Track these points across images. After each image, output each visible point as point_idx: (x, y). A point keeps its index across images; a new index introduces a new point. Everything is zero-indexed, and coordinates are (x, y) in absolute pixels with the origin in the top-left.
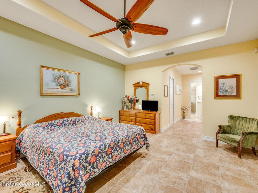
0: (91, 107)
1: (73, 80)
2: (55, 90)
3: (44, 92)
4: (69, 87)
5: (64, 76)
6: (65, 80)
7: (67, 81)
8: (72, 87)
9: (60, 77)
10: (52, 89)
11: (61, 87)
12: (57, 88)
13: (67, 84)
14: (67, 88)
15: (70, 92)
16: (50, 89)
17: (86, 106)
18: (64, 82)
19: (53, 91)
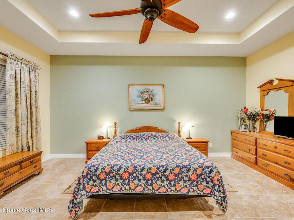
0: (179, 123)
1: (157, 94)
2: (140, 104)
3: (132, 108)
4: (153, 101)
5: (148, 91)
6: (149, 94)
7: (151, 95)
8: (156, 101)
9: (144, 92)
10: (137, 104)
11: (145, 102)
12: (142, 103)
13: (151, 98)
14: (151, 102)
15: (154, 107)
16: (136, 104)
17: (174, 121)
18: (148, 97)
19: (139, 106)
